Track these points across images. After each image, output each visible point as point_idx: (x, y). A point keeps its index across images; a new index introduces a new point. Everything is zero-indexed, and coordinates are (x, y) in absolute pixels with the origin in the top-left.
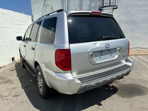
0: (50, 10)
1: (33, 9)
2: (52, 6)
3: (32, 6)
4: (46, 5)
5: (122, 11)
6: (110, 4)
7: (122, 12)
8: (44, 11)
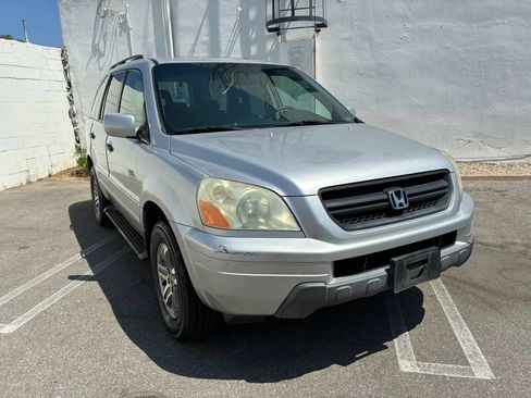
0: (119, 30)
1: (64, 26)
2: (124, 17)
3: (62, 16)
4: (106, 13)
5: (346, 35)
6: (293, 14)
7: (346, 39)
8: (99, 32)
